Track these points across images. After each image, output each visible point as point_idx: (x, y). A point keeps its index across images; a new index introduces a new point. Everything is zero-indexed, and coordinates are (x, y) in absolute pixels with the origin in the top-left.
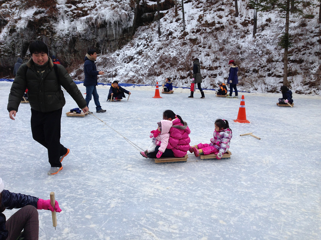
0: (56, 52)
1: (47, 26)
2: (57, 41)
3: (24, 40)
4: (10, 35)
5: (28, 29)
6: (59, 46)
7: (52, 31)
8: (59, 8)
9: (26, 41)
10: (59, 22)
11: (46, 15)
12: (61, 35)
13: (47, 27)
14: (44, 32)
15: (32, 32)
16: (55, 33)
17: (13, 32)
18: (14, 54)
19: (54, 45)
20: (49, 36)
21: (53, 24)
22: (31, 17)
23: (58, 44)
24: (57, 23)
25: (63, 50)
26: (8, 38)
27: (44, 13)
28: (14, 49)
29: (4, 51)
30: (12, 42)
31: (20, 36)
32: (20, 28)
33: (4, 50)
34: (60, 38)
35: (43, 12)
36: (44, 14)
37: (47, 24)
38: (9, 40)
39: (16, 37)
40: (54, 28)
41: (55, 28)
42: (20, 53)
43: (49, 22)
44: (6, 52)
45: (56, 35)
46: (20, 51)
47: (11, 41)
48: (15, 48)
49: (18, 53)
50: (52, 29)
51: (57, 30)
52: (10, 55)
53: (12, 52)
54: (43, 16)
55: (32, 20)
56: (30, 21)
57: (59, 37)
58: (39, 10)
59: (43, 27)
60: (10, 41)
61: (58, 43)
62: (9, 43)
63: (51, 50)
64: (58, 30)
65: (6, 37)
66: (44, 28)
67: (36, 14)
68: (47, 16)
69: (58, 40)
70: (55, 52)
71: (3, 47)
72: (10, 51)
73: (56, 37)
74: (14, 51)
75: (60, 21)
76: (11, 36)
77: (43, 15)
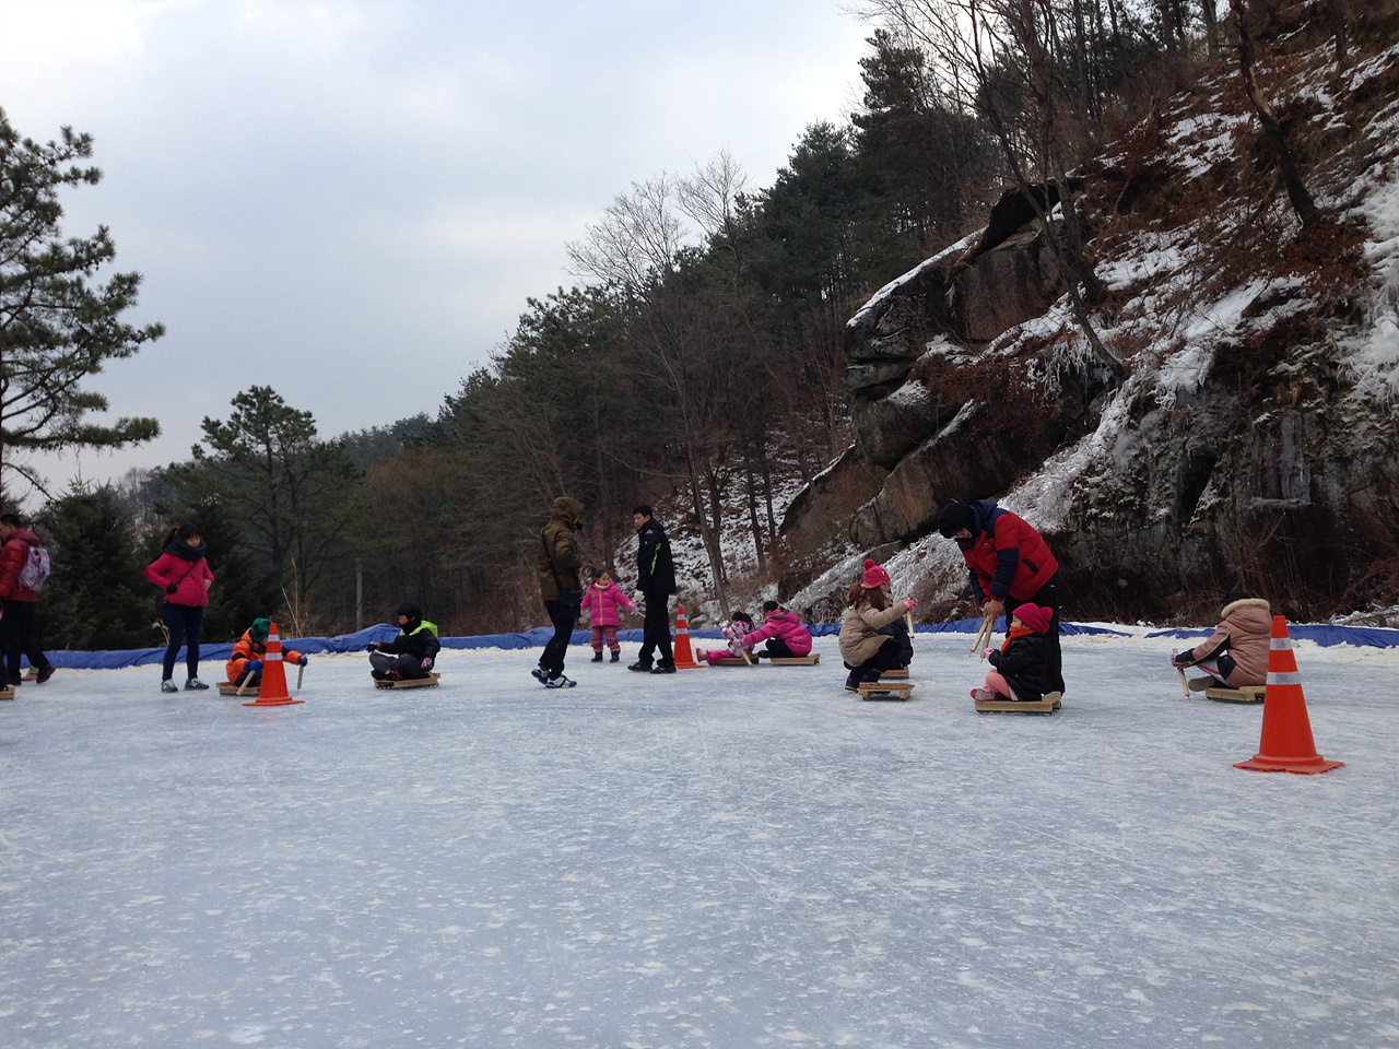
0: (1348, 481)
1: (1307, 356)
2: (1354, 424)
3: (1193, 442)
4: (1130, 426)
5: (1217, 386)
6: (1365, 452)
7: (1331, 380)
8: (1379, 258)
9: (1199, 444)
10: (1371, 325)
11: (1311, 304)
12: (1380, 393)
13: (1308, 364)
14: (1288, 388)
15: (1234, 399)
16: (1348, 386)
17: (1145, 414)
18: (1142, 513)
19: (1339, 450)
20: (1317, 405)
21: (1340, 344)
22: (1232, 329)
23: (1362, 439)
24: (1364, 332)
25: (1386, 470)
26: (1124, 440)
27: (1298, 297)
28: (1146, 487)
29: (1100, 503)
30: (1136, 456)
31: (1173, 427)
32: (1174, 388)
33: (1101, 496)
34: (1374, 409)
35: (1293, 293)
36: (1299, 301)
37: (1309, 350)
38: (1124, 451)
39: (1156, 434)
40: (1343, 361)
41: (1350, 359)
42: (1169, 504)
43: (1320, 335)
44: (1109, 504)
45: (1351, 396)
46: (1168, 495)
47: (1135, 452)
48: (1150, 483)
49: (1159, 505)
50: (1334, 366)
51: (1357, 368)
52: (1123, 515)
53: (1132, 502)
54: (1290, 314)
55: (1233, 341)
56: (1226, 345)
57: (1366, 402)
58: (1275, 290)
59: (1285, 365)
60: (1128, 452)
61: (1360, 436)
62: (1124, 462)
63: (1323, 474)
64: (1365, 366)
65: (1116, 435)
66: (1291, 368)
67: (1256, 308)
68: (1311, 311)
69: (1360, 419)
70: (1342, 485)
71: (1097, 485)
72: (1125, 499)
73: (1355, 406)
74: (1142, 500)
75: (1376, 323)
76: (1136, 429)
77: (1289, 309)
